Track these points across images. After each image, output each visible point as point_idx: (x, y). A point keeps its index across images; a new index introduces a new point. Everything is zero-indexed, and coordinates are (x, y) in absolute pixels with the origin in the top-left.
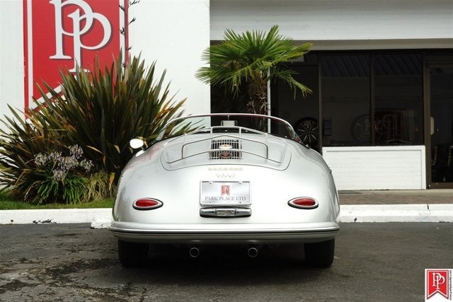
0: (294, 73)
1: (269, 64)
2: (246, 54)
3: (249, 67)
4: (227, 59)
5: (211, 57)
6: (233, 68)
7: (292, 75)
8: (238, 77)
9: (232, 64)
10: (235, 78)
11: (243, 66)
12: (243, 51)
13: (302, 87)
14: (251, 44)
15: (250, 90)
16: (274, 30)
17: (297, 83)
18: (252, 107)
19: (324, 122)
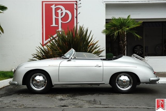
0: (136, 31)
1: (128, 28)
2: (119, 25)
3: (121, 30)
4: (113, 27)
5: (106, 26)
7: (135, 32)
8: (117, 33)
9: (114, 29)
10: (115, 34)
11: (118, 29)
13: (138, 36)
14: (121, 22)
15: (120, 37)
16: (129, 17)
17: (137, 35)
18: (121, 43)
19: (145, 47)
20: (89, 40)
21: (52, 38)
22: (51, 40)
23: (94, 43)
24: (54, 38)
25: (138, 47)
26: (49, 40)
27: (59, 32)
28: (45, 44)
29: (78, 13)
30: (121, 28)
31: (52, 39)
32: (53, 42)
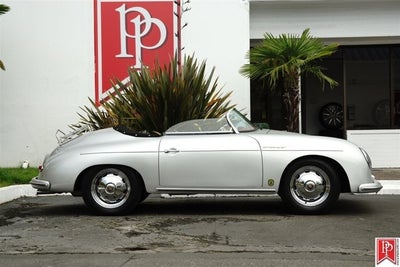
0: (323, 68)
1: (302, 61)
2: (283, 53)
3: (286, 65)
4: (266, 58)
5: (251, 57)
6: (271, 65)
7: (322, 71)
8: (276, 72)
9: (271, 61)
10: (273, 73)
11: (278, 64)
12: (280, 51)
13: (330, 80)
14: (287, 45)
15: (285, 84)
16: (305, 33)
17: (326, 77)
18: (286, 97)
19: (348, 107)
20: (209, 90)
21: (118, 87)
22: (117, 92)
23: (222, 97)
24: (123, 87)
25: (332, 109)
26: (112, 90)
27: (135, 70)
28: (102, 102)
29: (182, 24)
30: (287, 60)
31: (120, 90)
32: (121, 96)
